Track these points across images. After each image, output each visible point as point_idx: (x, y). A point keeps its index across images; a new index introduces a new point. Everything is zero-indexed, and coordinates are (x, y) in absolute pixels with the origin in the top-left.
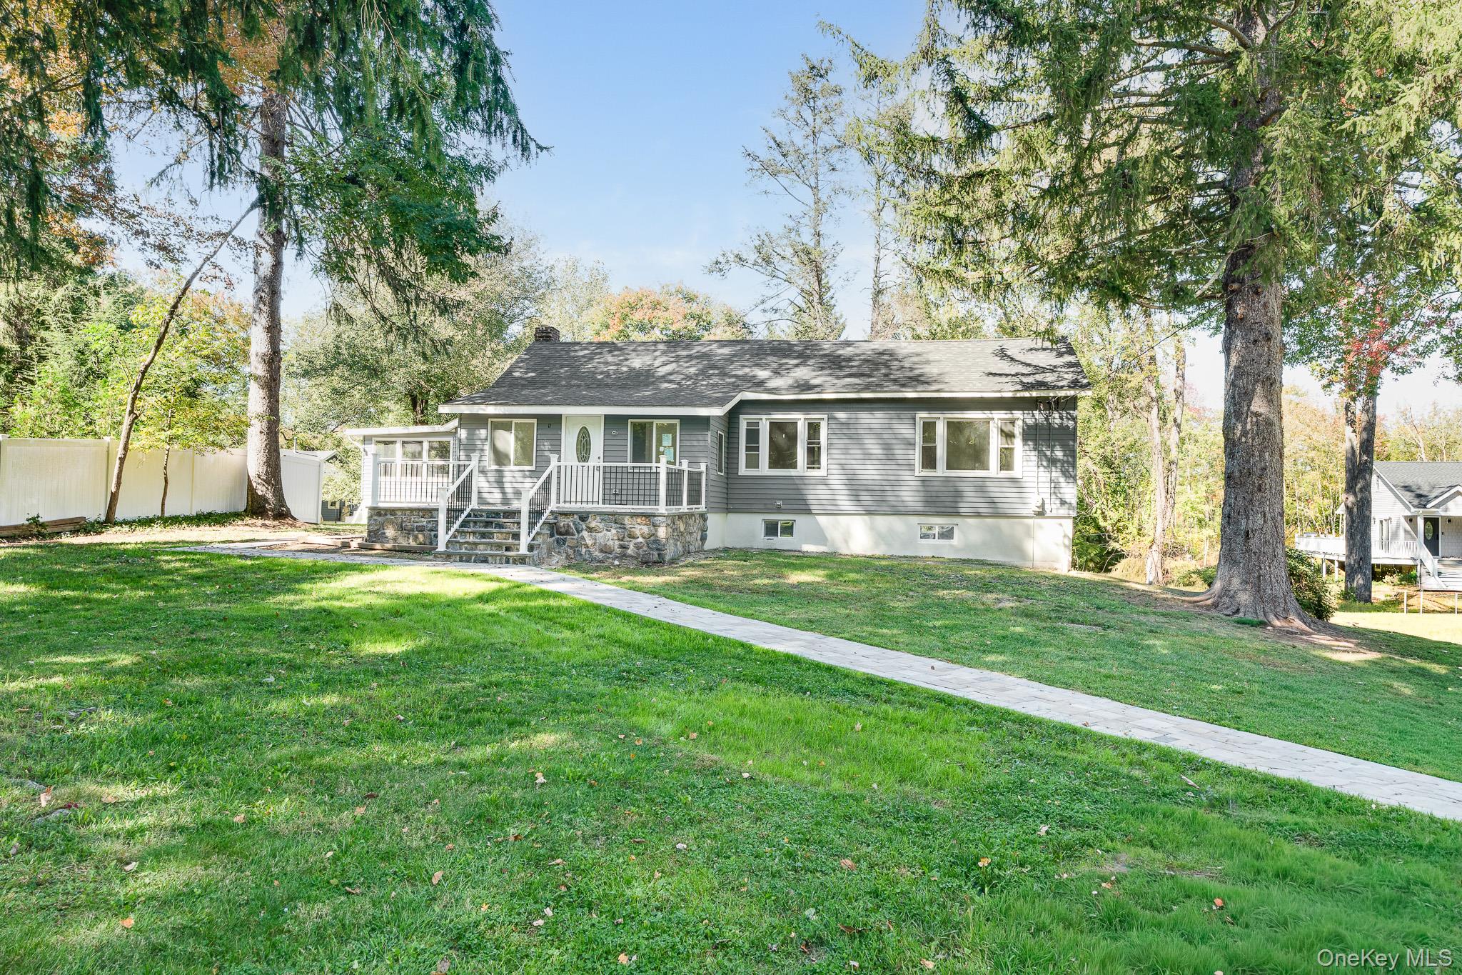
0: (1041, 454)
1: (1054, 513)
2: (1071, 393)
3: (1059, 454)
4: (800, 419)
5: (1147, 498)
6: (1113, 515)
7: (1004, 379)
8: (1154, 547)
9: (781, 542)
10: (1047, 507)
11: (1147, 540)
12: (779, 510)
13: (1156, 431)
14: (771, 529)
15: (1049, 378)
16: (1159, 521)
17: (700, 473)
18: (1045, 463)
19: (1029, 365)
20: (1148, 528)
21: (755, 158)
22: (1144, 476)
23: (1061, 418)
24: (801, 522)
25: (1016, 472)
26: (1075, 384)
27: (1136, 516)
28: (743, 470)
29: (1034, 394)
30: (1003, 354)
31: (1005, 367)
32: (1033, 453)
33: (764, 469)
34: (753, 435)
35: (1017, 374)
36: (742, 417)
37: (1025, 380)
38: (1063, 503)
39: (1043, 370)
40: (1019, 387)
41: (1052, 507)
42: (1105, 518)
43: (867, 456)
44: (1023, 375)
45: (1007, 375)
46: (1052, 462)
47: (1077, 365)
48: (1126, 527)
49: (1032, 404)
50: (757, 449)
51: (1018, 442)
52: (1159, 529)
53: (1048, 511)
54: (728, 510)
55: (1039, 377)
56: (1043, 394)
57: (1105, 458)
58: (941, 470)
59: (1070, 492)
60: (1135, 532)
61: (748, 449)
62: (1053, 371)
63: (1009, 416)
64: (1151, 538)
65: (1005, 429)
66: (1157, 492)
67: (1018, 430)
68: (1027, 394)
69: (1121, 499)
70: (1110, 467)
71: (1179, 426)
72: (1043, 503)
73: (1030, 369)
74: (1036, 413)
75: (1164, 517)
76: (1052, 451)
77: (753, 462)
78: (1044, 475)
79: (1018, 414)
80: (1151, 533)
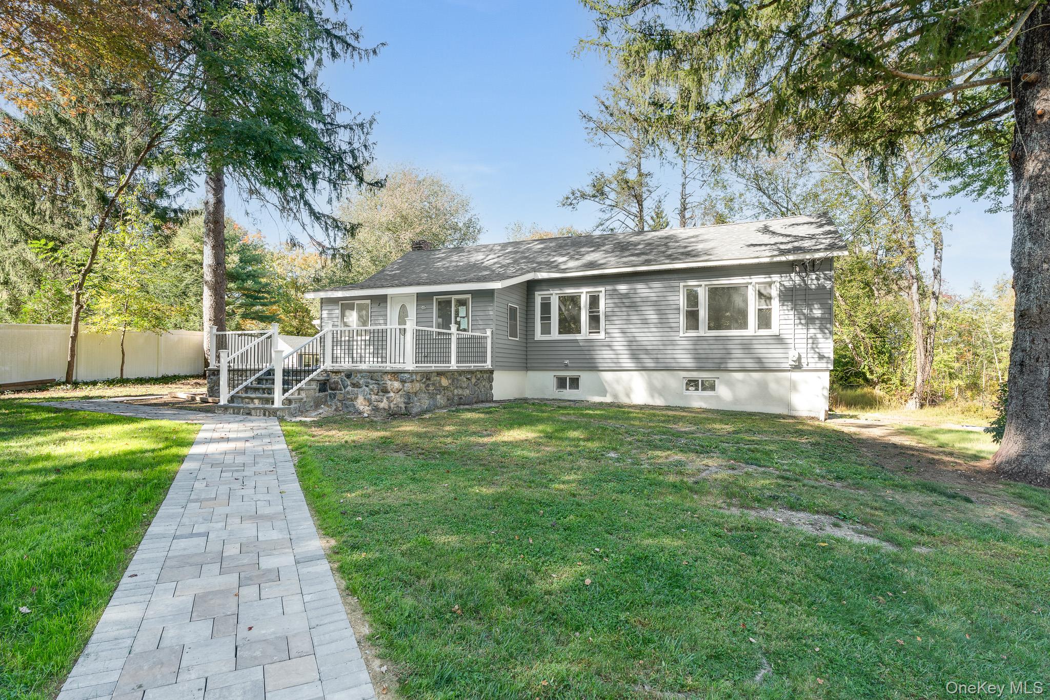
0: (799, 314)
1: (812, 366)
2: (829, 254)
3: (817, 312)
4: (584, 293)
5: (908, 356)
6: (879, 370)
7: (763, 248)
8: (915, 395)
9: (569, 394)
10: (804, 361)
11: (908, 390)
12: (566, 367)
13: (916, 303)
14: (561, 383)
15: (807, 244)
16: (919, 374)
17: (486, 338)
18: (803, 321)
19: (789, 236)
20: (909, 380)
21: (590, 119)
22: (906, 339)
23: (818, 279)
24: (585, 378)
25: (774, 330)
26: (831, 247)
27: (899, 371)
28: (538, 336)
29: (791, 258)
30: (766, 230)
31: (766, 239)
32: (792, 312)
33: (555, 335)
34: (546, 307)
35: (776, 243)
36: (537, 293)
37: (782, 247)
38: (821, 357)
39: (803, 238)
40: (776, 253)
41: (810, 360)
42: (872, 372)
43: (645, 322)
44: (782, 243)
45: (766, 245)
46: (810, 320)
47: (836, 232)
48: (890, 379)
49: (789, 267)
50: (549, 319)
51: (775, 304)
52: (919, 381)
53: (805, 365)
54: (527, 369)
55: (796, 244)
56: (800, 257)
57: (871, 326)
58: (703, 331)
59: (828, 347)
60: (898, 382)
61: (542, 319)
62: (811, 238)
63: (768, 280)
64: (911, 388)
65: (763, 291)
66: (917, 351)
67: (774, 292)
68: (783, 258)
69: (886, 358)
70: (875, 333)
71: (937, 298)
72: (800, 358)
73: (789, 239)
74: (793, 275)
75: (923, 370)
76: (811, 310)
77: (546, 330)
78: (801, 331)
79: (776, 278)
80: (912, 383)
